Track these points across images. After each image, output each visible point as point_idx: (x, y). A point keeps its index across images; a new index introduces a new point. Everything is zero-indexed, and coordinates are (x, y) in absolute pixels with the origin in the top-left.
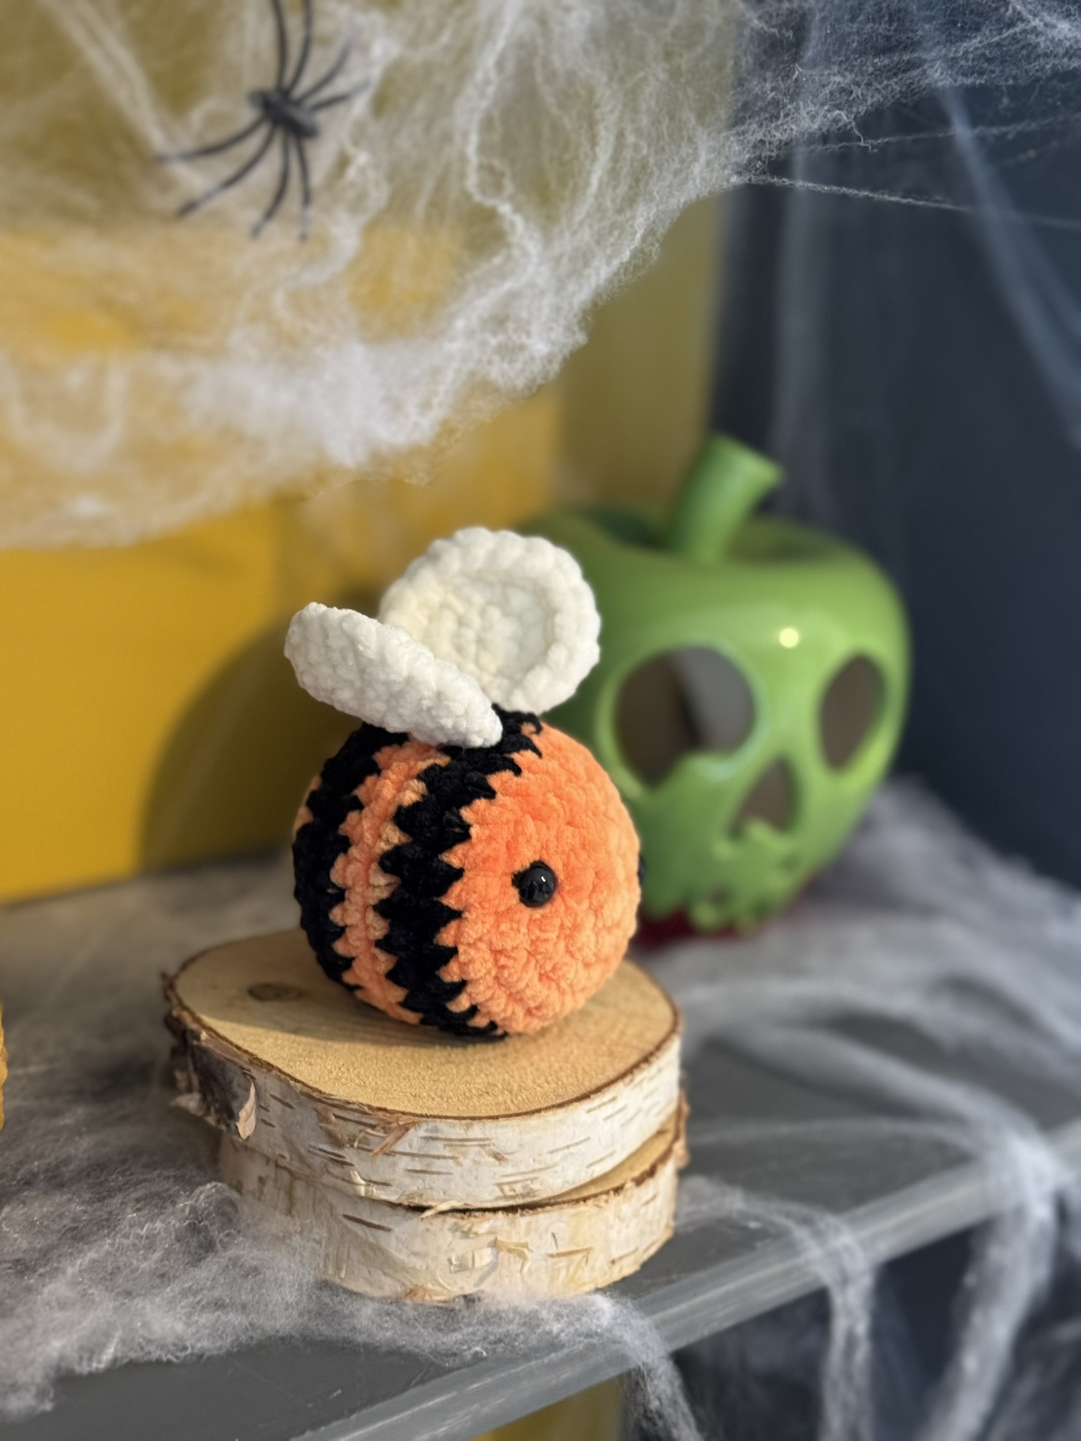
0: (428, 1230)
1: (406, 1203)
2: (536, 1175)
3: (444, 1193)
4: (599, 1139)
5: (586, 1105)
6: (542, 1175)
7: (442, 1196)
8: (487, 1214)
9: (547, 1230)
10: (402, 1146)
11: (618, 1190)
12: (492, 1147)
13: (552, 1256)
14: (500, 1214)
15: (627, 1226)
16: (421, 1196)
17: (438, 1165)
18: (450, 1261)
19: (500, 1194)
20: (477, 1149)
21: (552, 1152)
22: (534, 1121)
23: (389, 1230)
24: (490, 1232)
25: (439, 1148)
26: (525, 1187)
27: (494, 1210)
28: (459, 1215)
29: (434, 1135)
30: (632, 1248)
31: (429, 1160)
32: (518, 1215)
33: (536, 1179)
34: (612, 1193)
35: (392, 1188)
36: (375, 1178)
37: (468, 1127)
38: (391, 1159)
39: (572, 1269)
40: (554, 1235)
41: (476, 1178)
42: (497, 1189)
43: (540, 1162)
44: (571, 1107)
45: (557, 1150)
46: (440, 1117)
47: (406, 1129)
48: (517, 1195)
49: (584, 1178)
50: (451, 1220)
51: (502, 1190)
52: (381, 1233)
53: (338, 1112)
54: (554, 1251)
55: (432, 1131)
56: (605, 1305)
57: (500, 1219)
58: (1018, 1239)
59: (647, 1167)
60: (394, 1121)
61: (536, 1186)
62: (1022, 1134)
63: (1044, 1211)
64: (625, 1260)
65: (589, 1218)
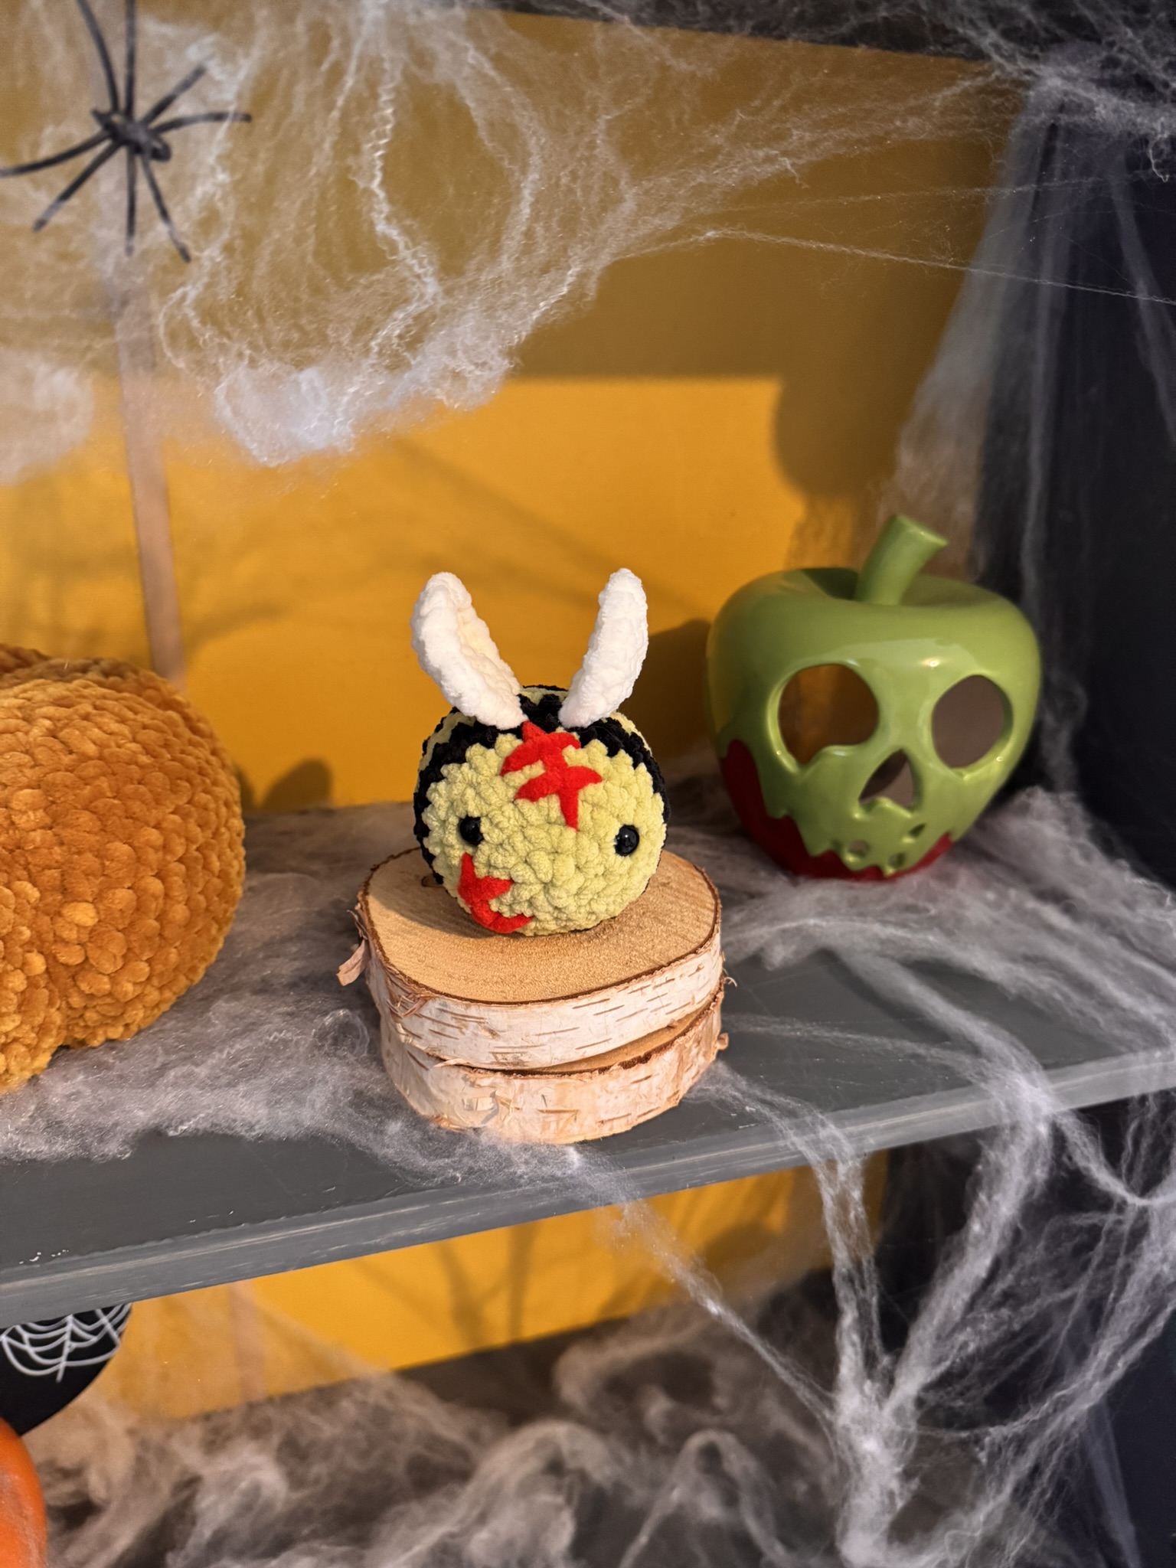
0: (448, 1075)
1: (431, 1053)
2: (524, 1050)
3: (454, 1051)
4: (591, 1029)
5: (573, 1003)
6: (531, 1051)
7: (453, 1054)
8: (488, 1073)
9: (537, 1092)
10: (425, 1012)
11: (603, 1070)
12: (486, 1025)
13: (542, 1111)
14: (499, 1074)
15: (616, 1098)
16: (439, 1050)
17: (449, 1031)
18: (463, 1101)
19: (495, 1060)
20: (475, 1024)
21: (539, 1035)
22: (521, 1010)
23: (427, 1069)
24: (492, 1086)
25: (448, 1019)
26: (514, 1058)
27: (495, 1071)
28: (467, 1069)
29: (445, 1008)
30: (624, 1113)
31: (443, 1026)
32: (512, 1077)
33: (525, 1053)
34: (597, 1071)
35: (422, 1041)
36: (412, 1031)
37: (468, 1007)
38: (420, 1020)
39: (561, 1124)
40: (543, 1096)
41: (476, 1045)
42: (491, 1056)
43: (529, 1041)
45: (544, 1034)
46: (449, 995)
47: (426, 1000)
48: (509, 1063)
50: (463, 1072)
52: (425, 1072)
54: (544, 1108)
55: (445, 1005)
56: (574, 1157)
57: (499, 1078)
58: (1012, 1147)
59: (642, 1054)
60: (418, 993)
61: (524, 1058)
62: (1026, 1071)
63: (1043, 1130)
64: (615, 1122)
65: (575, 1088)
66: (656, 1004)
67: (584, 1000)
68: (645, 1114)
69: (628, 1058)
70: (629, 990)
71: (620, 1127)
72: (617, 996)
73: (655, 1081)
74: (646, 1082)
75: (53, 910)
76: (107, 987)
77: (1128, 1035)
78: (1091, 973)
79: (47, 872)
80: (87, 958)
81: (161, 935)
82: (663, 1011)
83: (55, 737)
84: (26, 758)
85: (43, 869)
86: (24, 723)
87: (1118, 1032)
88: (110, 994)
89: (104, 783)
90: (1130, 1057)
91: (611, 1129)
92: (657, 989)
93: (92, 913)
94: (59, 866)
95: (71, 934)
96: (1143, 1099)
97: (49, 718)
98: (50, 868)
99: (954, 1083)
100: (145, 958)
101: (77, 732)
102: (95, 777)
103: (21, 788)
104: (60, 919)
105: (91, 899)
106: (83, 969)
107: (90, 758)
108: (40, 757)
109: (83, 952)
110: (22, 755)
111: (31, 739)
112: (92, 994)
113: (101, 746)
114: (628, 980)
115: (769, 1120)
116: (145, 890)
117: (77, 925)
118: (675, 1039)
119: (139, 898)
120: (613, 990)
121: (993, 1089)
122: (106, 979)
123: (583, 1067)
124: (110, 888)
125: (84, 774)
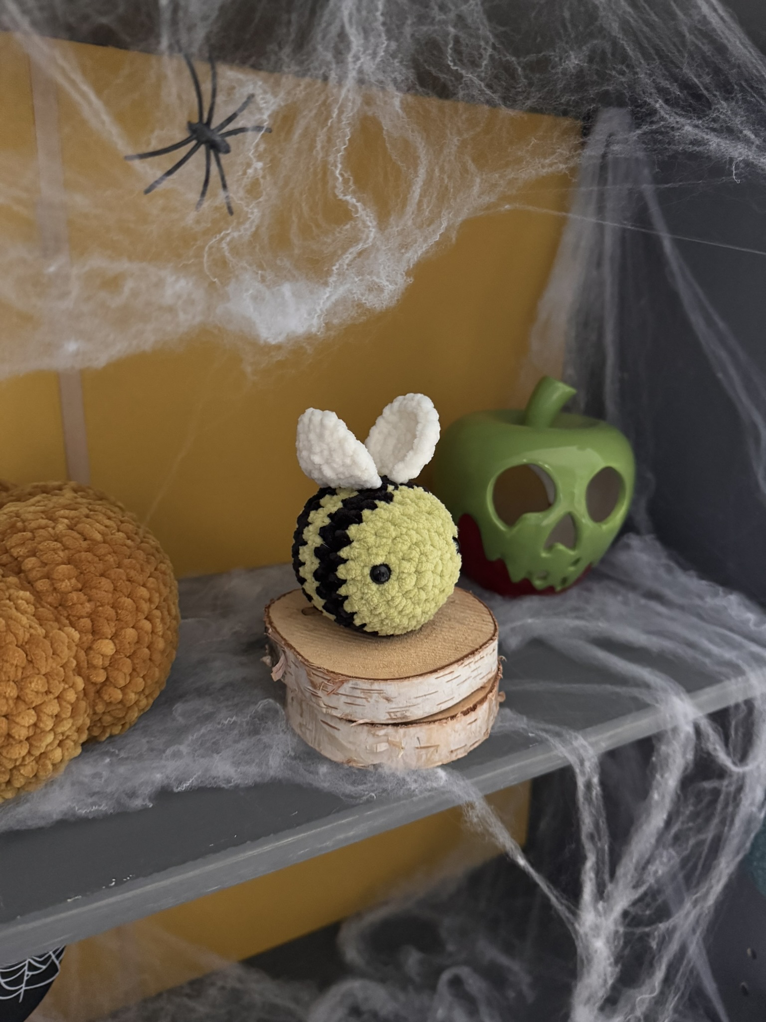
0: (355, 732)
1: (345, 718)
2: (407, 708)
3: (362, 715)
4: (444, 691)
5: (435, 675)
6: (411, 709)
7: (361, 717)
8: (384, 726)
9: (414, 736)
10: (341, 691)
11: (453, 717)
12: (384, 694)
13: (417, 748)
14: (390, 727)
15: (460, 735)
16: (351, 715)
17: (358, 701)
18: (366, 747)
19: (389, 717)
20: (377, 695)
21: (417, 698)
22: (406, 682)
23: (339, 730)
24: (385, 735)
25: (358, 693)
26: (402, 714)
27: (387, 725)
28: (370, 726)
29: (356, 687)
30: (463, 745)
31: (354, 699)
32: (399, 728)
33: (408, 710)
34: (449, 719)
35: (338, 710)
36: (331, 705)
37: (372, 684)
38: (337, 696)
39: (429, 755)
40: (418, 738)
41: (377, 709)
42: (387, 714)
43: (410, 703)
44: (426, 676)
45: (419, 697)
46: (359, 678)
47: (342, 682)
48: (398, 718)
49: (436, 710)
50: (366, 728)
51: (390, 715)
52: (335, 730)
53: (314, 672)
54: (419, 746)
55: (355, 684)
56: (442, 773)
57: (390, 729)
58: (675, 743)
59: (471, 706)
60: (338, 679)
61: (408, 714)
62: (677, 694)
63: (689, 729)
64: (459, 751)
65: (437, 731)
66: (475, 673)
67: (441, 673)
68: (474, 744)
69: (465, 709)
70: (463, 665)
71: (461, 754)
72: (458, 669)
73: (478, 722)
74: (474, 724)
75: (86, 645)
76: (120, 696)
77: (724, 670)
78: (693, 637)
79: (81, 620)
80: (107, 679)
81: (150, 659)
82: (478, 678)
83: (72, 530)
84: (59, 545)
85: (79, 618)
86: (50, 522)
87: (717, 668)
88: (121, 702)
89: (111, 559)
90: (727, 683)
91: (456, 756)
92: (477, 664)
93: (112, 646)
94: (89, 616)
95: (98, 661)
96: (737, 706)
97: (66, 518)
98: (82, 617)
99: (641, 706)
100: (142, 675)
101: (88, 526)
102: (105, 555)
103: (58, 565)
104: (92, 652)
105: (110, 637)
106: (106, 685)
107: (99, 543)
108: (67, 543)
109: (105, 673)
110: (55, 543)
111: (58, 532)
112: (111, 703)
113: (103, 534)
114: (462, 659)
115: (547, 740)
116: (141, 629)
117: (102, 655)
118: (487, 695)
119: (139, 634)
120: (456, 666)
121: (662, 707)
122: (119, 691)
123: (440, 717)
124: (122, 628)
125: (98, 553)
